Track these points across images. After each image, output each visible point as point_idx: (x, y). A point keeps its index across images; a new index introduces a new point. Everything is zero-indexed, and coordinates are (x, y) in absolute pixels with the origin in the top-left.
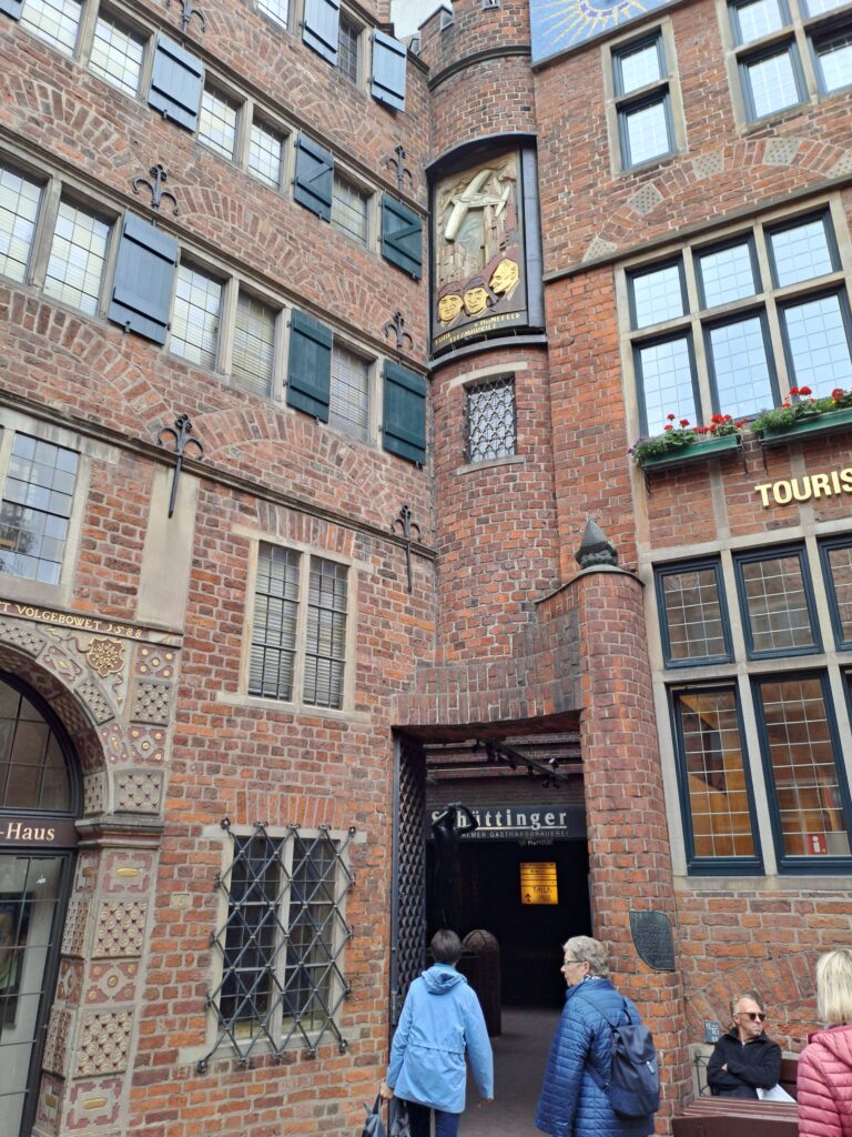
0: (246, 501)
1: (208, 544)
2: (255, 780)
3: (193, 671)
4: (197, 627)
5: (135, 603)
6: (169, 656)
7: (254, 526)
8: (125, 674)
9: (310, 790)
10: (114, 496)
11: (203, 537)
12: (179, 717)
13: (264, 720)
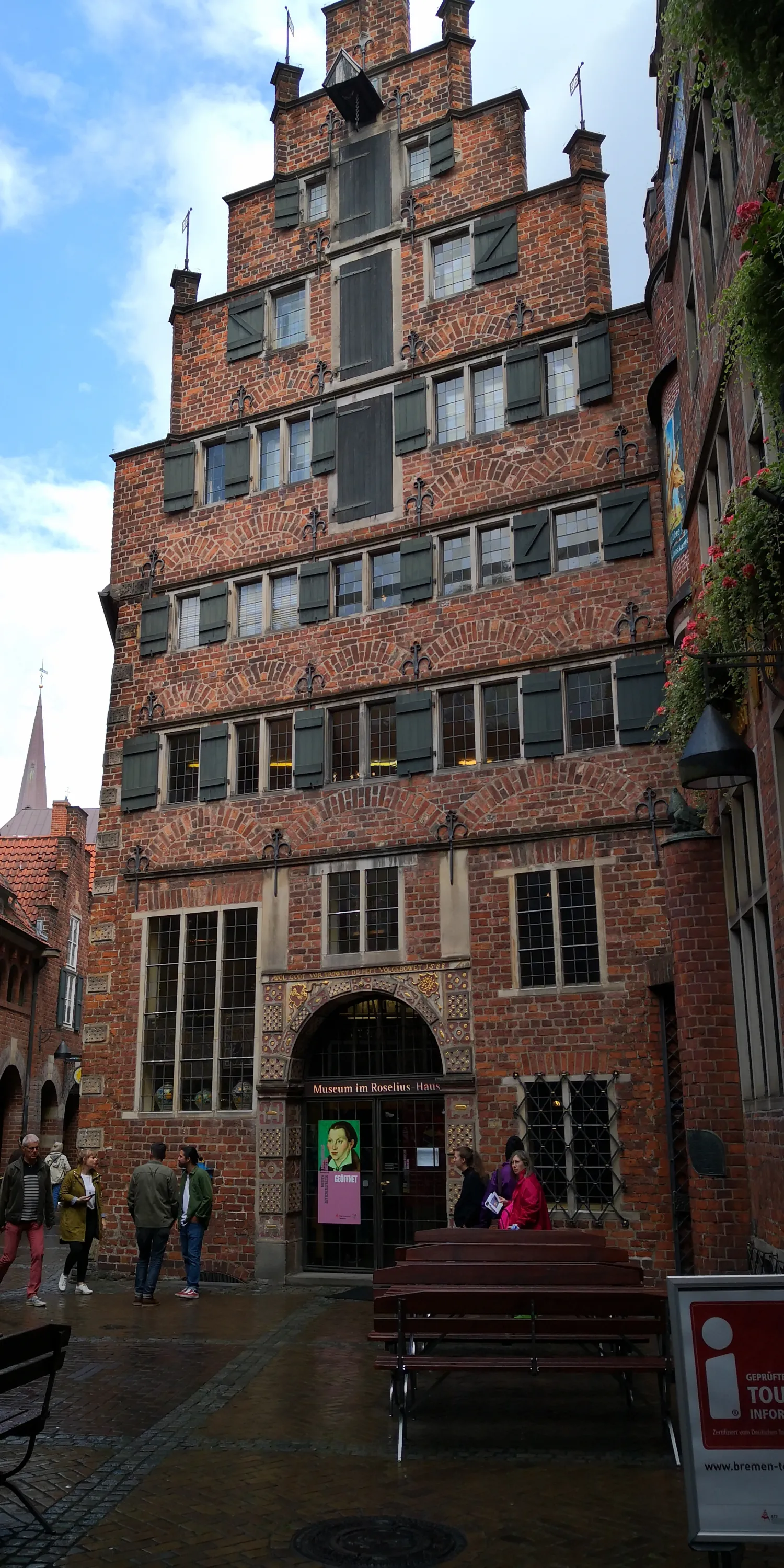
0: (501, 850)
1: (479, 892)
2: (532, 1045)
3: (480, 980)
4: (479, 951)
5: (439, 947)
6: (464, 975)
7: (509, 865)
8: (440, 992)
9: (576, 1047)
10: (419, 885)
11: (475, 889)
12: (476, 1012)
13: (534, 1003)
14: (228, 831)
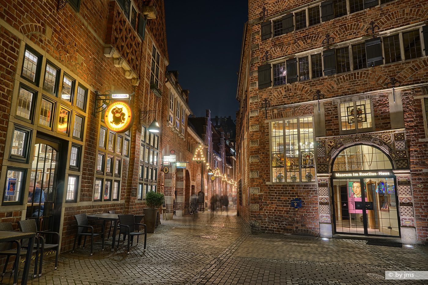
1: (407, 105)
5: (390, 125)
6: (402, 134)
7: (421, 95)
8: (392, 141)
10: (380, 104)
12: (409, 147)
14: (299, 92)
